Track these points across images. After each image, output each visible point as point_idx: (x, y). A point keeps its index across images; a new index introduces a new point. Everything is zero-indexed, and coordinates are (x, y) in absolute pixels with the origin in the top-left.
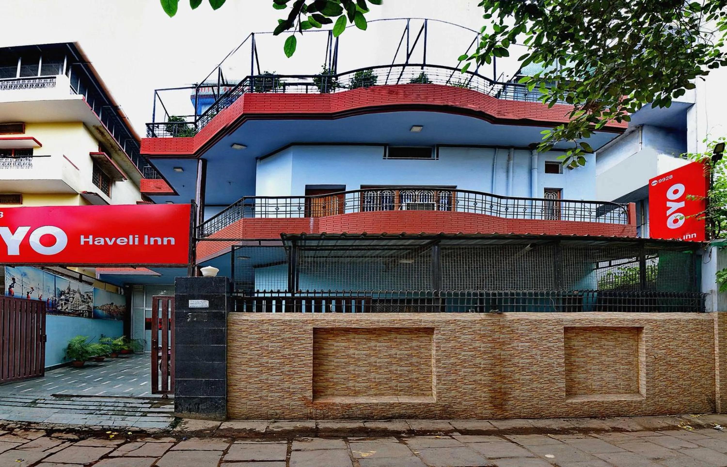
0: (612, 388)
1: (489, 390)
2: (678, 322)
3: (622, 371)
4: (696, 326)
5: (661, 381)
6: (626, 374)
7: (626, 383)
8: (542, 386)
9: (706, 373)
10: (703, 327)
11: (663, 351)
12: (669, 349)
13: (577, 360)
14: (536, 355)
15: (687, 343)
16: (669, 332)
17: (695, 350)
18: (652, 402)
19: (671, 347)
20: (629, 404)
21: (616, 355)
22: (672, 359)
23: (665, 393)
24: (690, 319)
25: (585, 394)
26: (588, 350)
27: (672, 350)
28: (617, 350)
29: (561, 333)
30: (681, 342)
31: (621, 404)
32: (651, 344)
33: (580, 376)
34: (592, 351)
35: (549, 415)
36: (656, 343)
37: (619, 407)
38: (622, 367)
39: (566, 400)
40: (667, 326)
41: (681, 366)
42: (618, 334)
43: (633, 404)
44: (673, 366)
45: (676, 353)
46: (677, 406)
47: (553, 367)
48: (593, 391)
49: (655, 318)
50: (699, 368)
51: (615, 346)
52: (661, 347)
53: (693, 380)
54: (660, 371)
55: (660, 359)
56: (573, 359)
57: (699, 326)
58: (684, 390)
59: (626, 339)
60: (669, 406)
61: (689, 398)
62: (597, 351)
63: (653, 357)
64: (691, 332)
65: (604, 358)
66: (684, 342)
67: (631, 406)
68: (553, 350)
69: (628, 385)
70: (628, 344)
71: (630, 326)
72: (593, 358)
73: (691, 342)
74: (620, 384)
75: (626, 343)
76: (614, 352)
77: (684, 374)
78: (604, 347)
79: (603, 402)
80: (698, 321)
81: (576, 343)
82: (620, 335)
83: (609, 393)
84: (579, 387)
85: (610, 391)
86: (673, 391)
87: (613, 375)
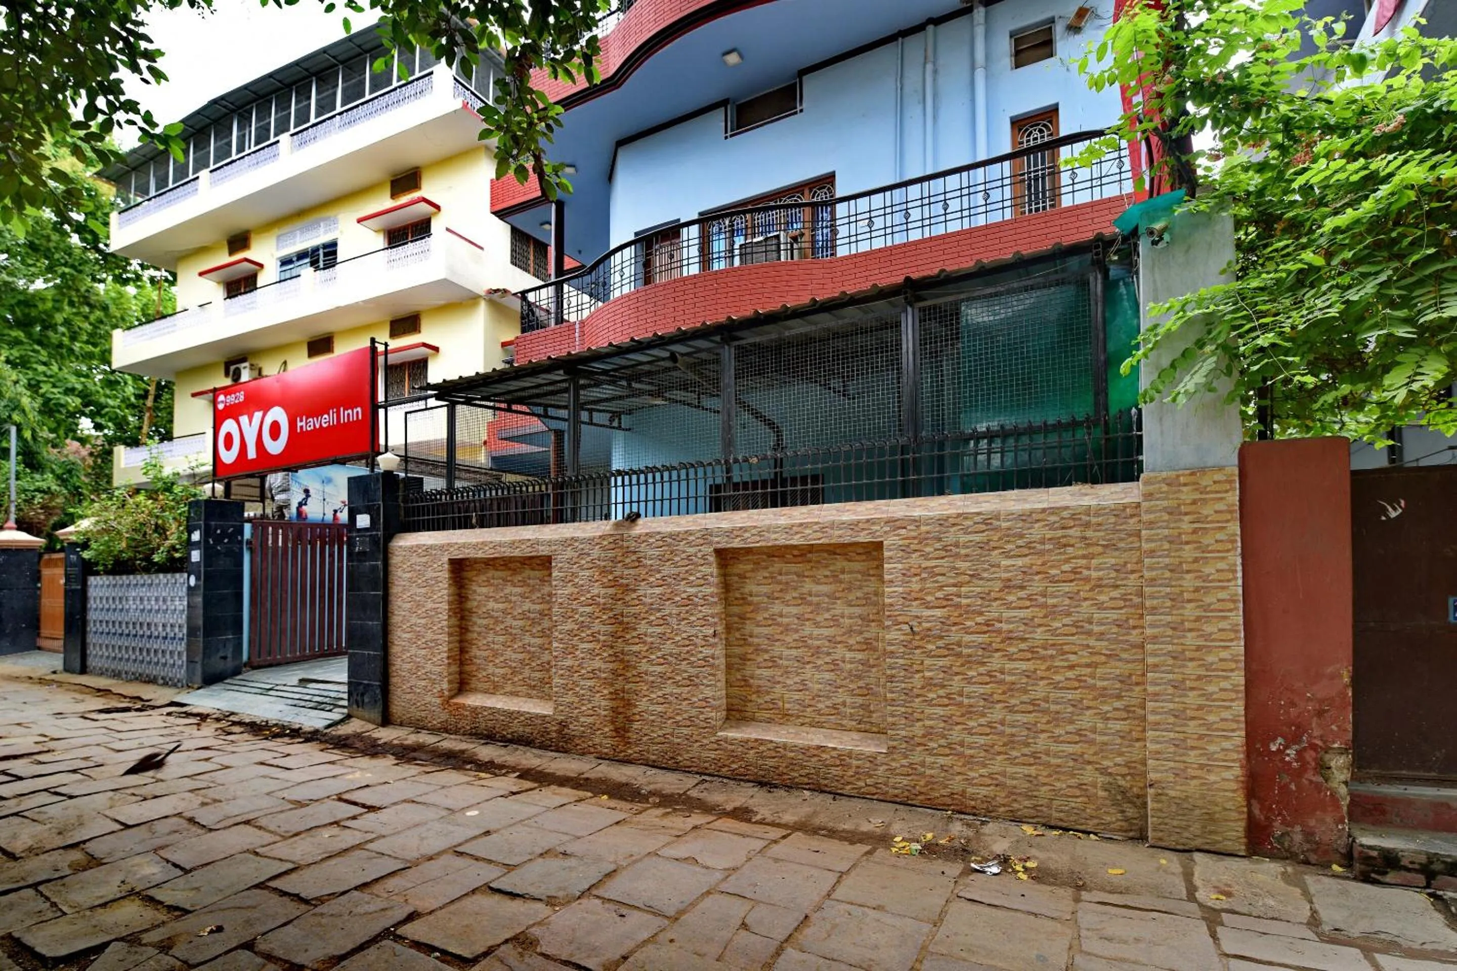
0: (827, 711)
1: (611, 693)
2: (988, 521)
3: (849, 666)
4: (1060, 533)
5: (930, 703)
6: (859, 677)
7: (860, 700)
8: (678, 691)
9: (1103, 694)
10: (1089, 533)
11: (938, 613)
12: (958, 606)
13: (757, 630)
14: (670, 615)
15: (1022, 588)
16: (957, 556)
17: (1052, 612)
18: (904, 762)
19: (964, 601)
20: (843, 759)
21: (835, 621)
22: (967, 638)
23: (943, 742)
24: (1032, 512)
25: (769, 721)
26: (777, 608)
27: (969, 611)
28: (840, 608)
29: (710, 564)
30: (998, 585)
31: (824, 756)
32: (901, 589)
33: (761, 674)
34: (786, 610)
35: (688, 763)
36: (916, 587)
37: (818, 766)
38: (849, 655)
39: (721, 729)
40: (951, 536)
41: (996, 662)
42: (840, 563)
43: (855, 763)
44: (968, 661)
45: (979, 619)
46: (983, 791)
47: (695, 645)
48: (785, 717)
49: (917, 513)
50: (1070, 674)
51: (833, 597)
52: (929, 598)
53: (1045, 712)
54: (928, 674)
55: (927, 635)
56: (749, 627)
57: (1075, 532)
58: (1011, 742)
59: (859, 576)
60: (957, 783)
61: (1032, 771)
62: (794, 610)
63: (906, 627)
64: (1041, 553)
65: (808, 629)
66: (1008, 586)
67: (849, 766)
68: (696, 605)
69: (864, 707)
70: (866, 590)
71: (847, 540)
72: (787, 629)
73: (1037, 585)
74: (844, 704)
75: (860, 588)
76: (832, 612)
77: (1011, 688)
78: (809, 598)
79: (785, 746)
80: (1065, 514)
81: (755, 589)
82: (845, 563)
83: (819, 725)
84: (760, 701)
85: (823, 719)
86: (969, 739)
87: (827, 676)
